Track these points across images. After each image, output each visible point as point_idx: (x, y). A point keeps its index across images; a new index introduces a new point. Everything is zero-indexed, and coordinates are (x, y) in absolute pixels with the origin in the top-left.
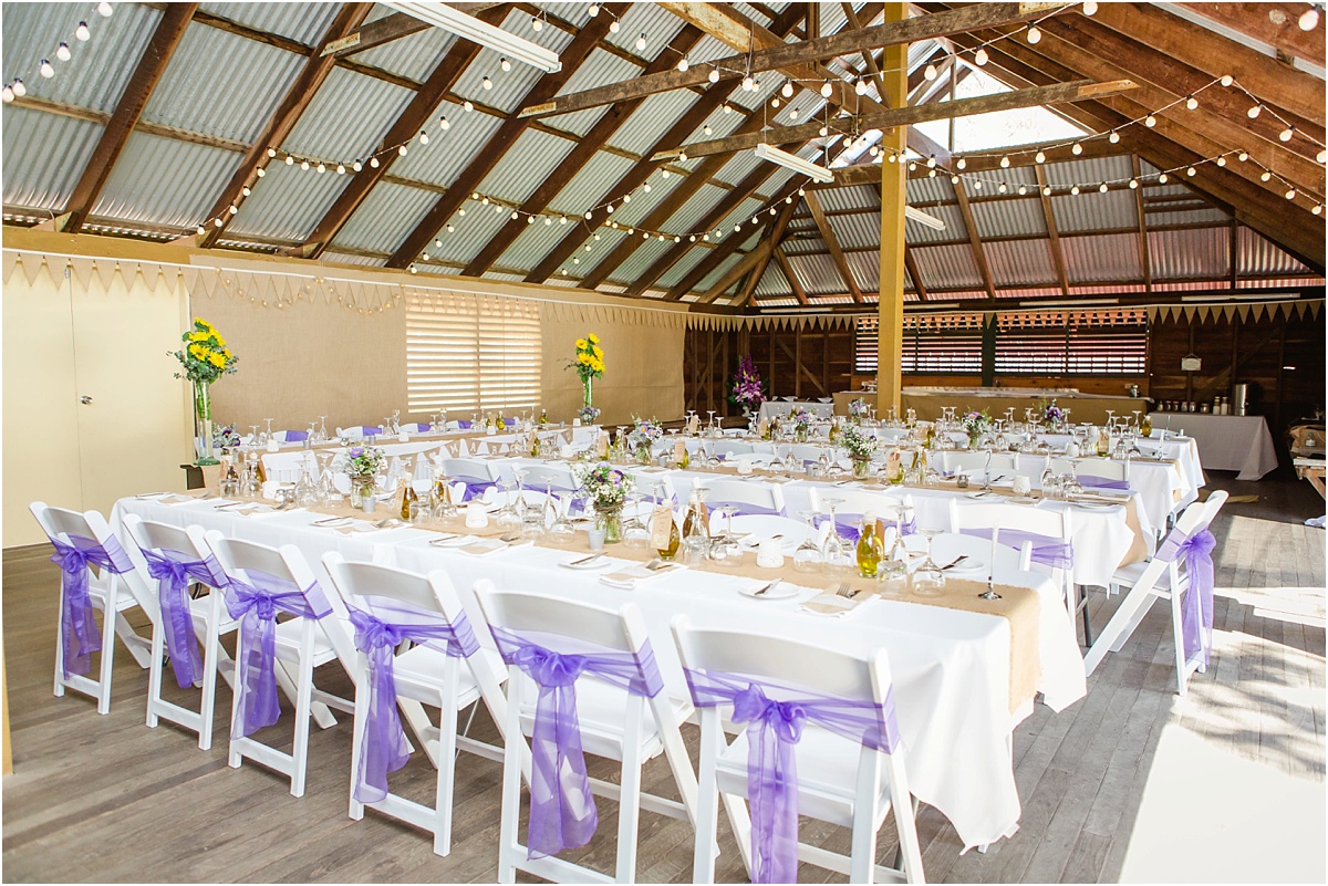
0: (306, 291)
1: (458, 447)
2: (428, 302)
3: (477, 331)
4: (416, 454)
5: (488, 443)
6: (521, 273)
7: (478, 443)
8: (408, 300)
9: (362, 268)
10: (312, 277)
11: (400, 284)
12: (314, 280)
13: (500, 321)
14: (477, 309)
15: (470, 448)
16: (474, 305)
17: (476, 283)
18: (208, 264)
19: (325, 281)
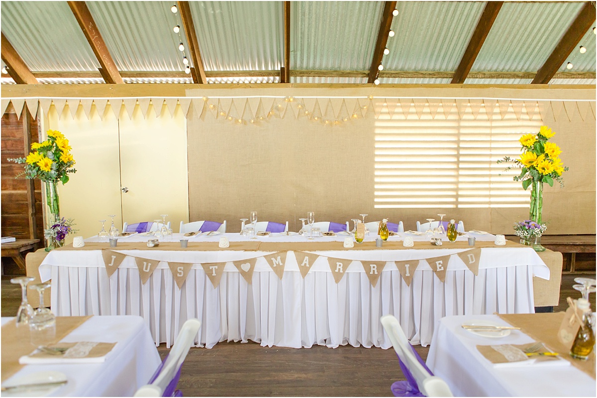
0: (278, 109)
1: (283, 260)
2: (400, 110)
3: (458, 135)
4: (224, 264)
5: (330, 259)
6: (526, 75)
7: (313, 258)
8: (377, 110)
9: (331, 86)
10: (284, 97)
11: (368, 96)
12: (285, 99)
13: (488, 124)
14: (459, 114)
15: (300, 262)
16: (454, 110)
17: (460, 89)
18: (197, 95)
19: (294, 99)
